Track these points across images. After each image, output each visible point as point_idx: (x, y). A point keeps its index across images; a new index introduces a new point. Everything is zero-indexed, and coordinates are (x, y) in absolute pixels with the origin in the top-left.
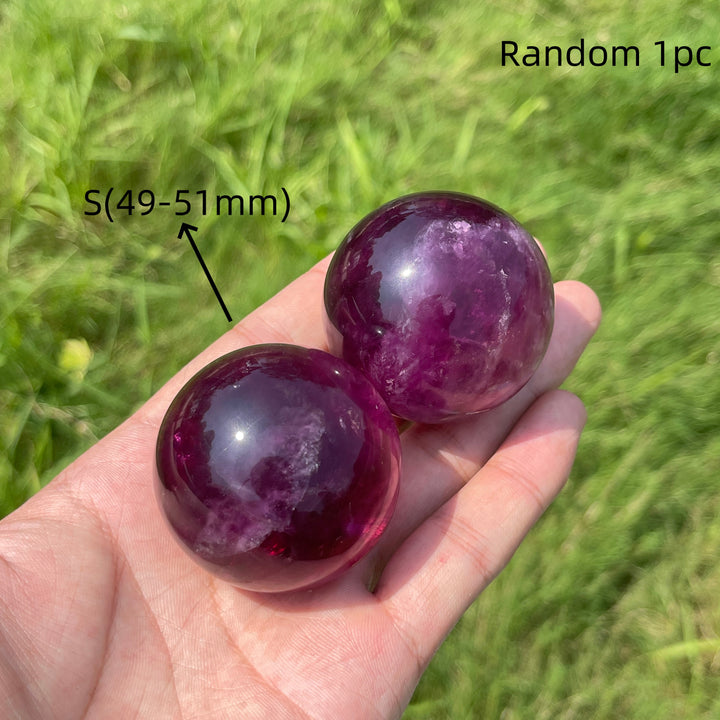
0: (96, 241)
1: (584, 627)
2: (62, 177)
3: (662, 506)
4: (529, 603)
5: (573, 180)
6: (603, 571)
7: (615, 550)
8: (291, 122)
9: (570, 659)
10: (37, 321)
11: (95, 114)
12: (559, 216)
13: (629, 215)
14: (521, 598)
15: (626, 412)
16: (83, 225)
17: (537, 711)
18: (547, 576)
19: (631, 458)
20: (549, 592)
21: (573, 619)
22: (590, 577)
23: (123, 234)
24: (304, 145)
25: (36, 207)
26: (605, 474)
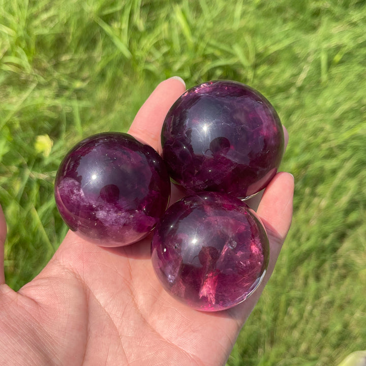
0: (42, 80)
1: (324, 261)
2: (20, 46)
3: (357, 197)
4: (297, 253)
5: (293, 29)
6: (331, 233)
7: (337, 222)
8: (143, 7)
9: (318, 278)
10: (17, 126)
11: (34, 10)
12: (289, 48)
13: (325, 45)
14: (292, 251)
15: (335, 150)
16: (33, 71)
17: (305, 306)
18: (303, 239)
19: (341, 174)
20: (306, 246)
21: (318, 258)
22: (325, 236)
23: (56, 74)
24: (148, 19)
25: (7, 63)
26: (327, 184)
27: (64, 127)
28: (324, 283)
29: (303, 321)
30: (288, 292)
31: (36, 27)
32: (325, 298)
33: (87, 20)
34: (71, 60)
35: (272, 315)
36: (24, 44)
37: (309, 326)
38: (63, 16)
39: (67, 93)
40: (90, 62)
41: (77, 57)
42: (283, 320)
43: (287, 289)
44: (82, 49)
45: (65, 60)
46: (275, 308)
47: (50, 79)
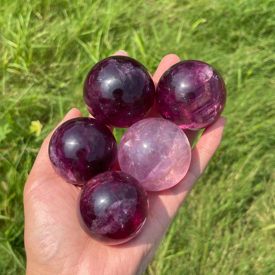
0: (36, 80)
1: (237, 219)
2: (21, 56)
3: (261, 173)
4: (217, 212)
5: (218, 50)
6: (243, 198)
7: (247, 191)
8: (111, 31)
9: (232, 231)
10: (17, 113)
11: (32, 30)
12: (215, 63)
14: (214, 210)
15: (246, 138)
16: (30, 74)
18: (222, 202)
19: (250, 156)
20: (223, 208)
21: (232, 216)
22: (238, 201)
23: (46, 77)
24: (114, 39)
25: (10, 68)
26: (240, 163)
27: (51, 115)
28: (236, 235)
29: (221, 262)
30: (210, 241)
31: (33, 42)
32: (237, 246)
33: (70, 39)
34: (58, 67)
35: (198, 257)
36: (24, 54)
37: (225, 266)
38: (53, 35)
39: (54, 91)
40: (70, 68)
41: (62, 65)
42: (206, 261)
43: (209, 239)
44: (65, 59)
45: (53, 67)
46: (200, 252)
47: (41, 79)
